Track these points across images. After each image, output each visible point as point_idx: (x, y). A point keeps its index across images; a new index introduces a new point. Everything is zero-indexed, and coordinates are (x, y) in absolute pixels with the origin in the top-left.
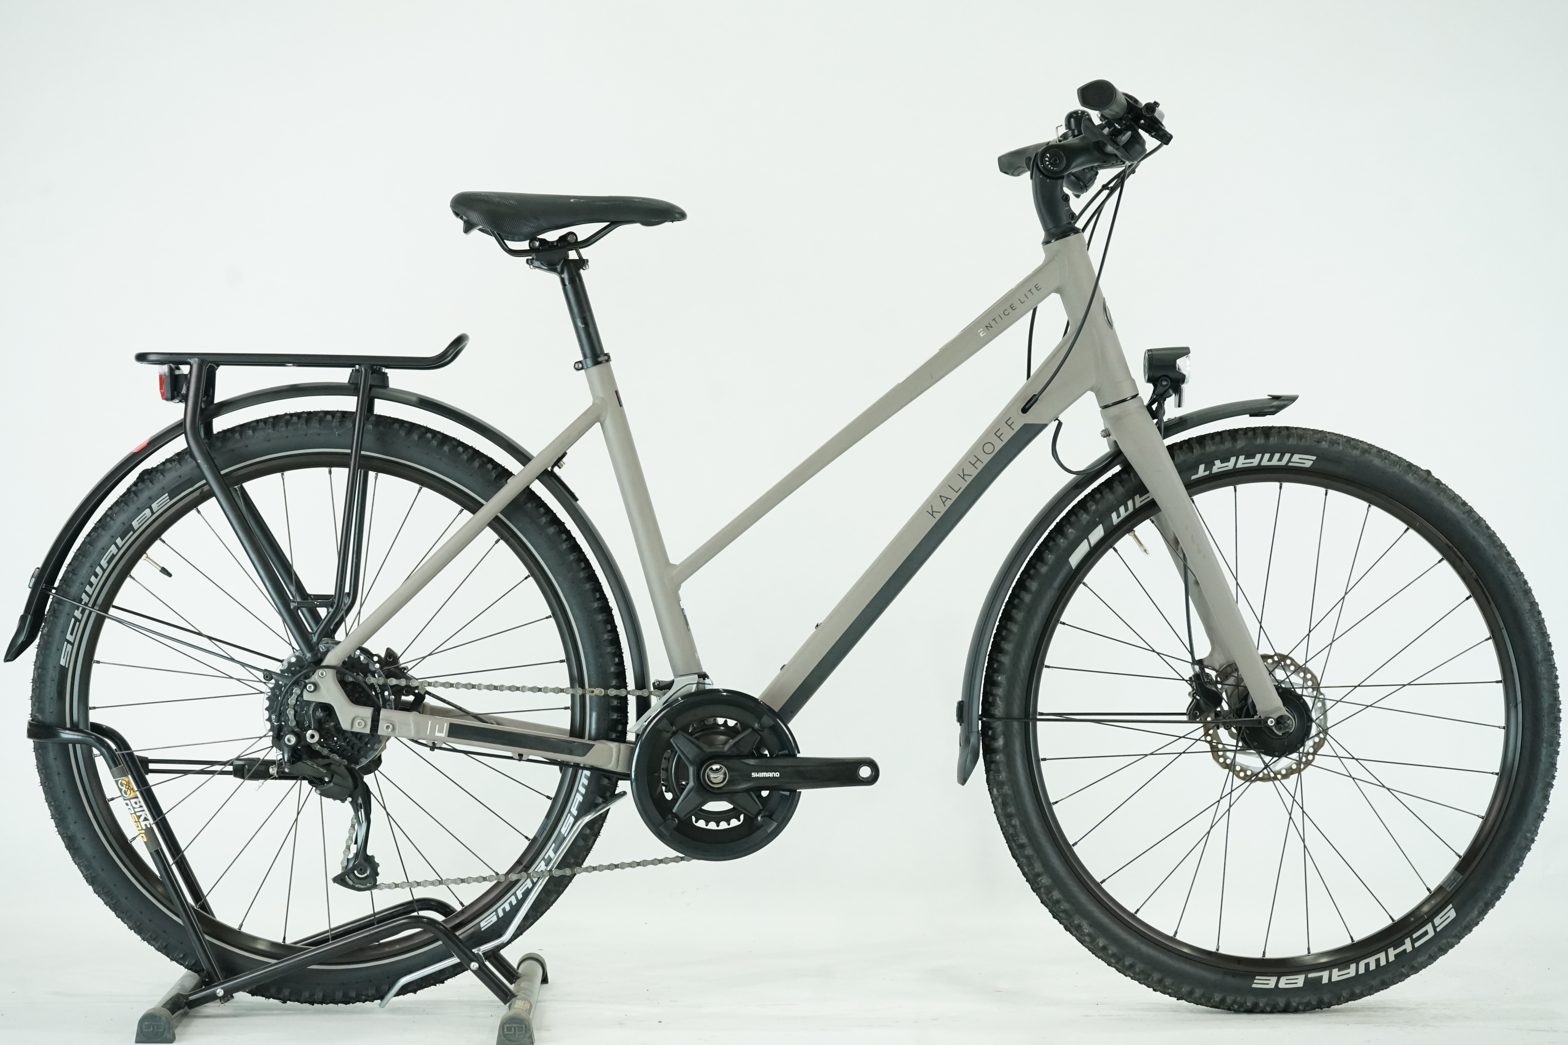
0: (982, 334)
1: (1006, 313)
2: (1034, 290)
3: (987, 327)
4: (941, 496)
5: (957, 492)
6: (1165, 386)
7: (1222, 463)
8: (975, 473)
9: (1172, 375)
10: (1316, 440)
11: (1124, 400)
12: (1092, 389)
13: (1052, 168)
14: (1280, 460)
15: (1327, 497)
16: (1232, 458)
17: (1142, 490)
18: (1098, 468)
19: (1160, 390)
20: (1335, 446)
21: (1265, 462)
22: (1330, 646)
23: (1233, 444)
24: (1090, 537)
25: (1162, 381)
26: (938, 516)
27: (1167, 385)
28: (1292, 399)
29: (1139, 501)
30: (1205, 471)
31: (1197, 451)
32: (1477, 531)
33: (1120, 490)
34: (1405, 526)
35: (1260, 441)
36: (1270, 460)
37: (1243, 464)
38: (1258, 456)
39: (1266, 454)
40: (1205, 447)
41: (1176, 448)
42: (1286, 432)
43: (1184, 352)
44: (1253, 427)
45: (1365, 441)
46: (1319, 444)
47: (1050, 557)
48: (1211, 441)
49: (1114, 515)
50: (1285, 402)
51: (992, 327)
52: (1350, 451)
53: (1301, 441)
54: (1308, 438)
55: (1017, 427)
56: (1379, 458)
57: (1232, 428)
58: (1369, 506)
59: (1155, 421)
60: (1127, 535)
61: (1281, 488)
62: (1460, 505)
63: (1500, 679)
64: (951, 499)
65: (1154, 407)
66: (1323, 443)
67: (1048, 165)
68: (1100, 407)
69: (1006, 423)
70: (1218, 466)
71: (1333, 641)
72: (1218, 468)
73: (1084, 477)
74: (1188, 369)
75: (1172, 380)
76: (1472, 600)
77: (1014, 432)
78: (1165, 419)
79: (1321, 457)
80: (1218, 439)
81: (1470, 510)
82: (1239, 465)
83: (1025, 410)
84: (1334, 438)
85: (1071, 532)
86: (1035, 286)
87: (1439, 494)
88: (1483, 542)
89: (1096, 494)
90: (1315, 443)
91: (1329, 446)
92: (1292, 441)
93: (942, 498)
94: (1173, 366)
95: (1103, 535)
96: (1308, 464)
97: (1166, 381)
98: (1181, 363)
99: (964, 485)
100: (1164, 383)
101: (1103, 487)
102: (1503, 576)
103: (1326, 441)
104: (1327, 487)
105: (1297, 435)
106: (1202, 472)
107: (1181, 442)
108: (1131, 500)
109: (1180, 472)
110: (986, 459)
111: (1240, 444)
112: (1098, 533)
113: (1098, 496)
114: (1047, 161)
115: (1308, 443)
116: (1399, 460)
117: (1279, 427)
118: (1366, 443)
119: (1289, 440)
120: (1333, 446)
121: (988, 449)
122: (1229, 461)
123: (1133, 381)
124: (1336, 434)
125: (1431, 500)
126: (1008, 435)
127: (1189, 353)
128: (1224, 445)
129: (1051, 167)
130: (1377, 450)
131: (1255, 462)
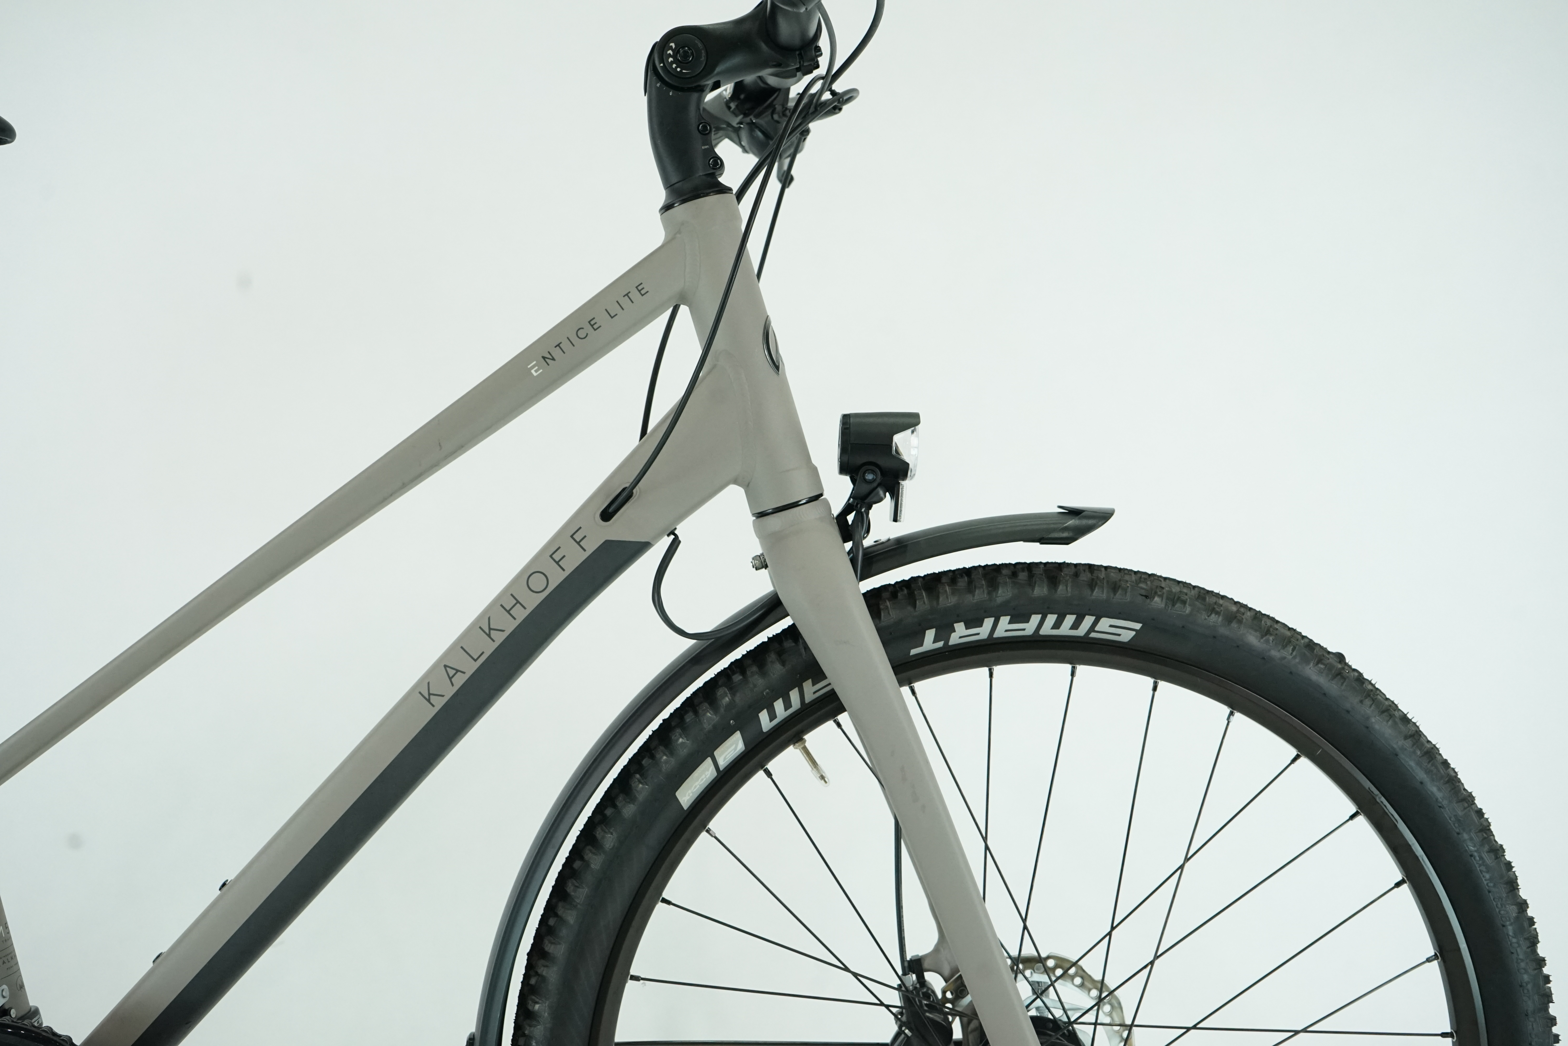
0: (536, 371)
1: (582, 334)
2: (635, 295)
3: (544, 358)
4: (445, 666)
5: (475, 660)
6: (869, 482)
7: (967, 628)
8: (510, 626)
9: (883, 462)
10: (1143, 592)
11: (795, 505)
12: (736, 482)
13: (679, 69)
14: (1075, 626)
15: (1156, 693)
16: (986, 620)
17: (815, 672)
18: (738, 627)
19: (865, 488)
20: (1178, 605)
21: (1047, 629)
22: (1149, 967)
23: (989, 593)
24: (716, 753)
25: (864, 473)
26: (439, 703)
27: (874, 480)
28: (1102, 517)
29: (811, 691)
30: (935, 641)
31: (924, 603)
32: (1428, 772)
33: (776, 670)
34: (1293, 752)
35: (1040, 590)
36: (1057, 625)
37: (1006, 631)
38: (1035, 619)
39: (1049, 616)
40: (938, 598)
41: (885, 595)
42: (1089, 575)
43: (910, 421)
44: (1028, 562)
45: (1230, 597)
46: (1148, 601)
47: (642, 789)
48: (949, 586)
49: (764, 716)
50: (1091, 522)
51: (553, 359)
52: (1204, 616)
53: (1115, 595)
54: (1129, 590)
55: (591, 546)
56: (1256, 631)
57: (990, 563)
58: (1231, 714)
59: (848, 545)
60: (791, 748)
61: (1073, 674)
62: (1397, 720)
63: (1448, 1029)
64: (464, 673)
65: (850, 518)
66: (1157, 599)
67: (672, 63)
68: (753, 515)
69: (572, 537)
70: (960, 633)
71: (1157, 957)
72: (960, 637)
73: (710, 644)
74: (914, 452)
75: (884, 472)
76: (1405, 888)
77: (585, 555)
78: (868, 542)
79: (1151, 624)
80: (962, 582)
81: (1416, 731)
82: (1000, 633)
83: (606, 515)
84: (1176, 589)
85: (682, 743)
86: (637, 287)
87: (1361, 702)
88: (1436, 791)
89: (734, 673)
90: (1140, 599)
91: (1166, 605)
92: (1100, 594)
93: (448, 669)
94: (886, 447)
95: (744, 748)
96: (1126, 636)
97: (873, 472)
98: (900, 440)
99: (489, 648)
100: (870, 477)
101: (749, 662)
102: (1471, 856)
103: (1161, 596)
104: (1157, 676)
105: (1108, 582)
106: (929, 641)
107: (897, 583)
108: (796, 689)
109: (886, 643)
110: (532, 601)
111: (1004, 593)
112: (733, 747)
113: (737, 678)
114: (670, 56)
115: (1128, 598)
116: (1292, 636)
117: (1076, 565)
118: (1232, 599)
119: (1092, 590)
120: (1173, 605)
121: (538, 582)
122: (981, 625)
123: (814, 471)
124: (1179, 582)
125: (1348, 712)
126: (574, 558)
127: (918, 423)
128: (974, 596)
129: (676, 68)
130: (1253, 613)
131: (1029, 628)
